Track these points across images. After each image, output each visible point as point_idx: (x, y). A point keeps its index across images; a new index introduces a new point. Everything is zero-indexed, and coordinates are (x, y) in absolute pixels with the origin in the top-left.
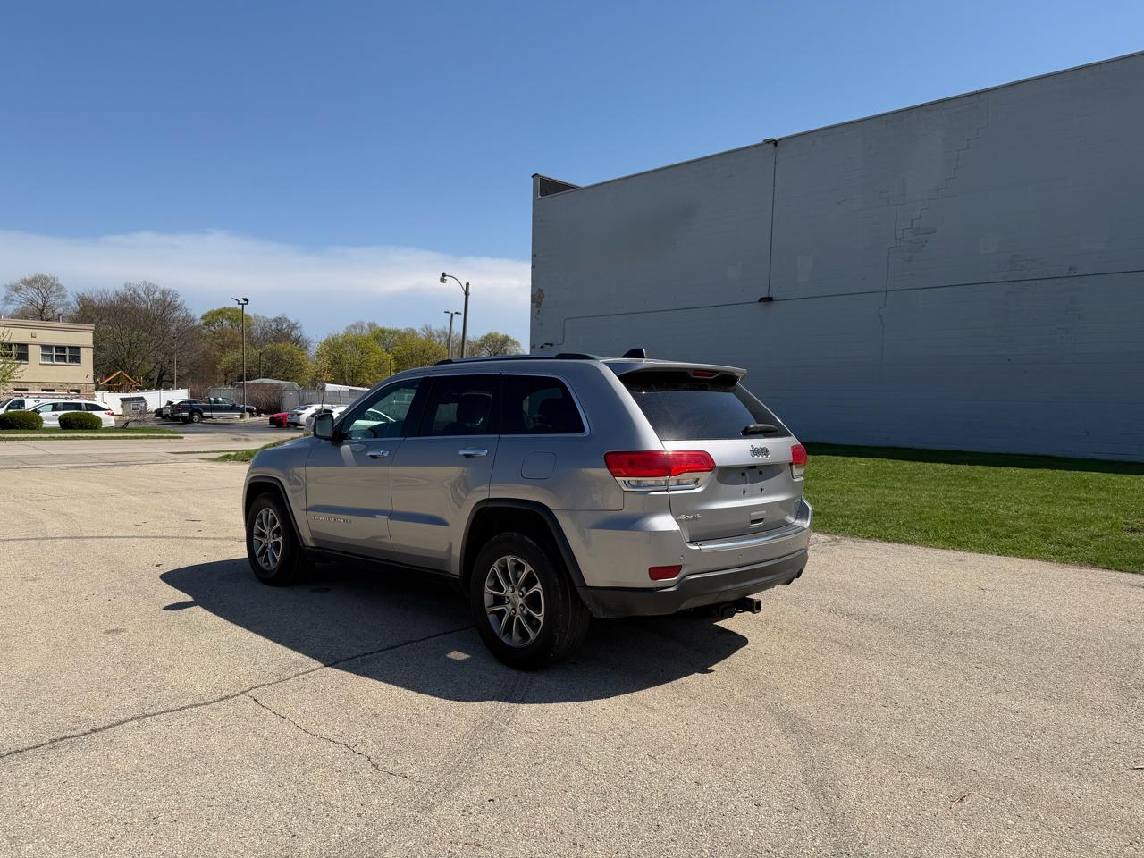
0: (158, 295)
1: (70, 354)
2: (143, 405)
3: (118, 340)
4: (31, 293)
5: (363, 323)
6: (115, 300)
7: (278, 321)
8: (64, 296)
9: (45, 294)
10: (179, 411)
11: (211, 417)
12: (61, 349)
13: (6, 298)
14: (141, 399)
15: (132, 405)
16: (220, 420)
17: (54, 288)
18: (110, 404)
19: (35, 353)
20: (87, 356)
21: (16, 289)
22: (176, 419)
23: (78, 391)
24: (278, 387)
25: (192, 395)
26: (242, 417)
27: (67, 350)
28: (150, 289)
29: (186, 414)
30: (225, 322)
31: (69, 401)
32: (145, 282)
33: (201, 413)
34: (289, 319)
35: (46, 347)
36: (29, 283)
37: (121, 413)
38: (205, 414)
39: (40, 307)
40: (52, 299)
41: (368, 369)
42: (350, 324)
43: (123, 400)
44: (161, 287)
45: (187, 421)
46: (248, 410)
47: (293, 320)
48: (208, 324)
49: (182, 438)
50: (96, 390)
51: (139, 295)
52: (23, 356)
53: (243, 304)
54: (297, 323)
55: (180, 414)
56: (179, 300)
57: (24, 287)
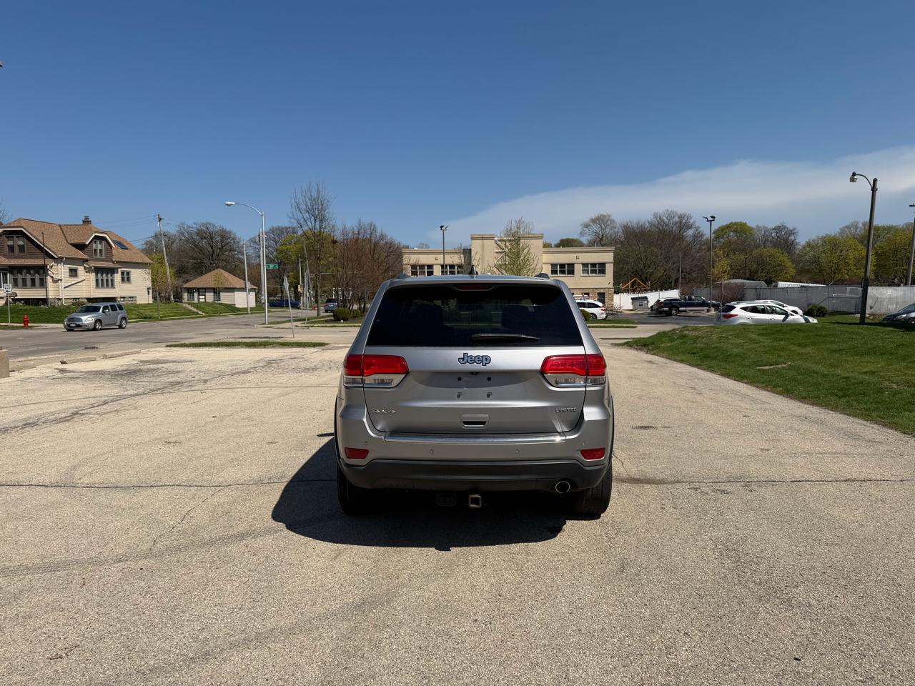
0: (676, 219)
1: (599, 269)
2: (646, 302)
3: (639, 256)
4: (595, 228)
5: (858, 223)
6: (652, 224)
7: (778, 229)
8: (615, 228)
9: (603, 227)
11: (685, 311)
12: (593, 265)
13: (581, 233)
14: (646, 298)
15: (638, 303)
17: (609, 223)
19: (578, 268)
20: (610, 269)
21: (587, 226)
22: (661, 312)
24: (743, 285)
25: (682, 293)
26: (708, 311)
27: (597, 266)
28: (671, 215)
29: (667, 309)
30: (732, 234)
31: (583, 301)
32: (667, 210)
33: (678, 308)
34: (788, 226)
35: (585, 265)
36: (593, 221)
37: (631, 308)
38: (681, 309)
39: (600, 237)
40: (608, 230)
41: (847, 264)
42: (842, 226)
43: (633, 299)
44: (679, 213)
45: (669, 314)
46: (714, 305)
47: (790, 227)
48: (718, 237)
49: (635, 327)
50: (616, 292)
51: (663, 221)
52: (571, 272)
53: (711, 221)
54: (794, 229)
55: (662, 309)
56: (692, 221)
57: (591, 224)
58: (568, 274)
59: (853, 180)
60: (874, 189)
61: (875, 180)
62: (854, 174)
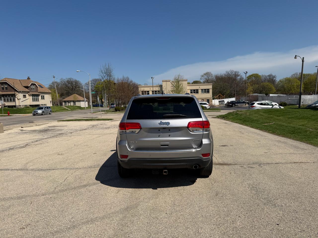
0: (234, 73)
1: (207, 91)
2: (224, 102)
3: (221, 86)
4: (206, 77)
5: (297, 73)
6: (225, 75)
7: (269, 76)
8: (212, 76)
9: (208, 76)
10: (229, 104)
11: (237, 105)
12: (205, 90)
13: (201, 79)
14: (223, 101)
15: (221, 102)
16: (240, 106)
17: (210, 75)
18: (216, 102)
19: (200, 91)
20: (211, 91)
21: (203, 76)
22: (229, 106)
23: (203, 100)
24: (257, 96)
25: (236, 99)
26: (245, 105)
27: (206, 90)
28: (232, 72)
29: (231, 104)
30: (253, 78)
31: (202, 102)
32: (231, 70)
33: (235, 104)
34: (273, 75)
35: (202, 90)
36: (205, 74)
37: (219, 105)
38: (236, 104)
39: (207, 80)
40: (210, 77)
41: (294, 88)
42: (292, 74)
43: (219, 101)
44: (235, 71)
45: (232, 106)
46: (247, 103)
47: (274, 75)
48: (248, 79)
49: (220, 111)
50: (213, 99)
51: (229, 74)
52: (197, 92)
53: (246, 73)
54: (275, 76)
55: (229, 105)
56: (239, 74)
57: (204, 75)
58: (196, 93)
59: (295, 58)
60: (303, 61)
61: (303, 58)
62: (296, 56)
